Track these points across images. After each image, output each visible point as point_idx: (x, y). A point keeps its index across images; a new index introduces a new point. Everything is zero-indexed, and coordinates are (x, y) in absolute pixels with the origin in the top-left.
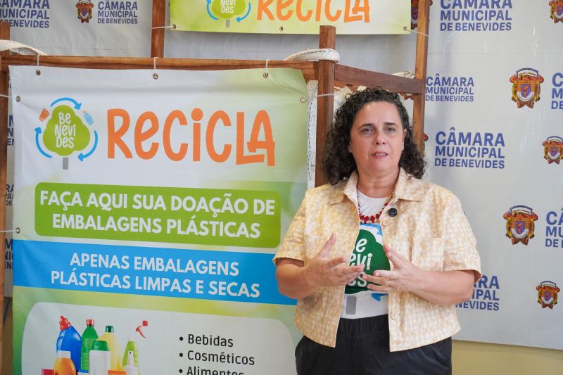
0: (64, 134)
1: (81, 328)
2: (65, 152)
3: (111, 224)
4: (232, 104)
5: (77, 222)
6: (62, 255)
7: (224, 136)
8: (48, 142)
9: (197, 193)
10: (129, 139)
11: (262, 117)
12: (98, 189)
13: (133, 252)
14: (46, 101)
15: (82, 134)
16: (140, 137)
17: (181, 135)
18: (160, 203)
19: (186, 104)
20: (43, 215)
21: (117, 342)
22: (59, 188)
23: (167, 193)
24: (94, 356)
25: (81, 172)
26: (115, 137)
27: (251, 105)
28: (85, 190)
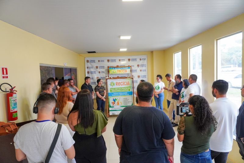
0: (112, 84)
1: (115, 99)
2: (112, 86)
3: (117, 91)
4: (126, 81)
5: (114, 91)
6: (113, 94)
7: (125, 83)
8: (111, 85)
9: (124, 88)
10: (118, 84)
11: (128, 82)
12: (115, 88)
13: (119, 93)
14: (111, 82)
15: (114, 84)
16: (119, 84)
17: (122, 84)
18: (121, 89)
19: (122, 81)
20: (111, 91)
21: (118, 100)
22: (112, 88)
23: (121, 88)
24: (116, 101)
25: (114, 87)
26: (117, 84)
27: (127, 81)
28: (114, 88)
